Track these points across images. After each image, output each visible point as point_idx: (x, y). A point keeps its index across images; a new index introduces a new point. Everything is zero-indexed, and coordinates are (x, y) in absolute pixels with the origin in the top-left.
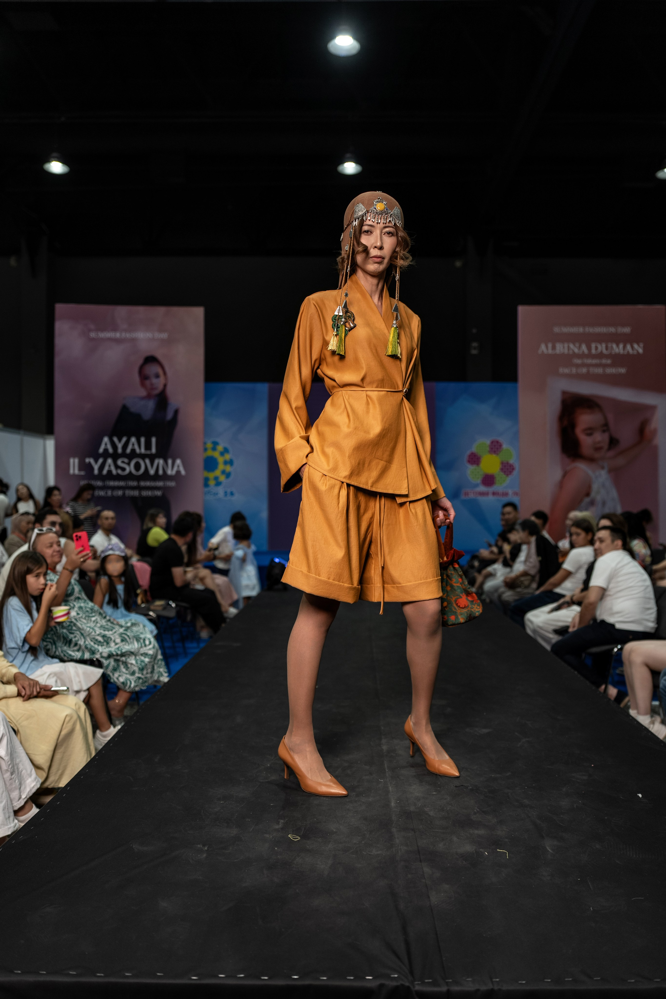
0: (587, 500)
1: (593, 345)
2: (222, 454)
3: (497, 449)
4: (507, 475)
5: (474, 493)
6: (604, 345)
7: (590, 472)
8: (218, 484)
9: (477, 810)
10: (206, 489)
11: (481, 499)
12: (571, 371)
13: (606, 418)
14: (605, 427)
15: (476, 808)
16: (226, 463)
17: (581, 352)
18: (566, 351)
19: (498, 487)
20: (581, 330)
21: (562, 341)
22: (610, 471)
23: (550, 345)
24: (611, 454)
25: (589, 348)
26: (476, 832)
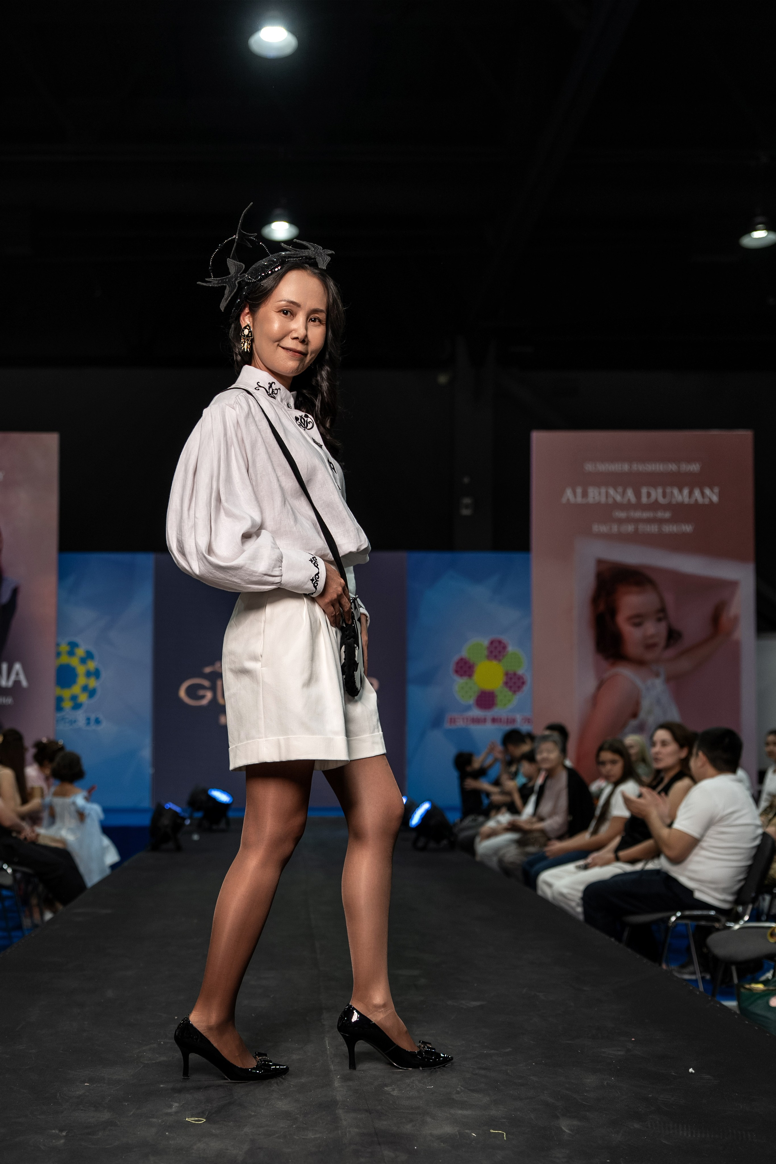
0: (634, 723)
1: (644, 491)
2: (83, 661)
3: (500, 652)
4: (515, 692)
5: (463, 719)
6: (660, 490)
7: (638, 682)
8: (77, 706)
9: (461, 1089)
10: (59, 715)
11: (475, 728)
12: (611, 528)
13: (662, 600)
14: (662, 614)
15: (460, 1086)
16: (88, 674)
17: (625, 501)
18: (603, 500)
19: (500, 711)
20: (626, 467)
21: (598, 485)
22: (668, 679)
23: (579, 490)
24: (670, 653)
25: (638, 495)
26: (460, 1112)
